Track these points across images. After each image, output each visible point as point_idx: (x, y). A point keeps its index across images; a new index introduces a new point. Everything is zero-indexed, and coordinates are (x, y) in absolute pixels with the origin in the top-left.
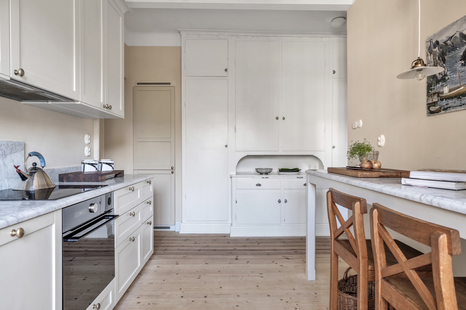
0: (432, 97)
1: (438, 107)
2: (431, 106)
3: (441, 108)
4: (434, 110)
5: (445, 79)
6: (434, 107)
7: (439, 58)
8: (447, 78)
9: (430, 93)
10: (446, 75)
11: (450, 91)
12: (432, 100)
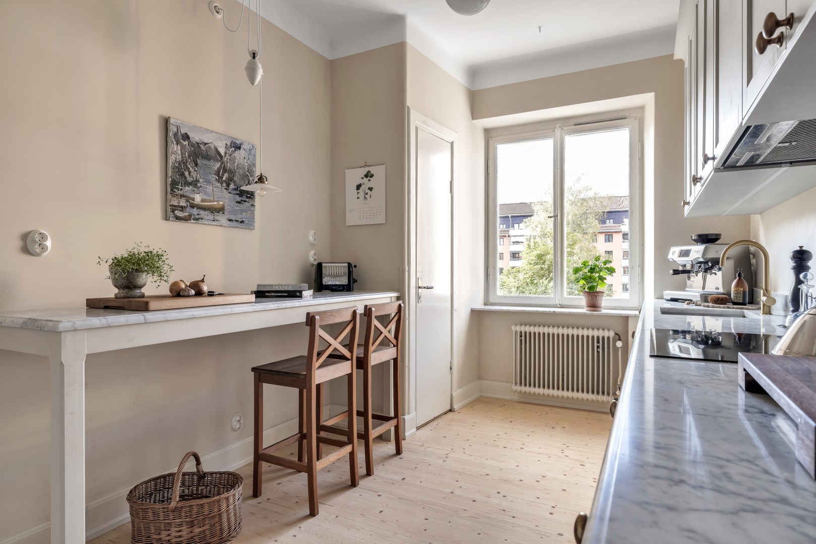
0: (178, 198)
1: (187, 214)
2: (177, 210)
3: (190, 216)
4: (181, 216)
5: (196, 184)
6: (181, 213)
7: (189, 156)
8: (199, 185)
9: (175, 192)
10: (197, 181)
11: (203, 201)
12: (179, 203)
